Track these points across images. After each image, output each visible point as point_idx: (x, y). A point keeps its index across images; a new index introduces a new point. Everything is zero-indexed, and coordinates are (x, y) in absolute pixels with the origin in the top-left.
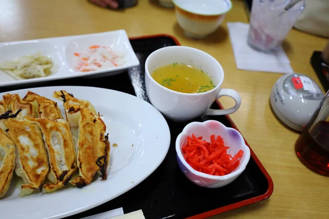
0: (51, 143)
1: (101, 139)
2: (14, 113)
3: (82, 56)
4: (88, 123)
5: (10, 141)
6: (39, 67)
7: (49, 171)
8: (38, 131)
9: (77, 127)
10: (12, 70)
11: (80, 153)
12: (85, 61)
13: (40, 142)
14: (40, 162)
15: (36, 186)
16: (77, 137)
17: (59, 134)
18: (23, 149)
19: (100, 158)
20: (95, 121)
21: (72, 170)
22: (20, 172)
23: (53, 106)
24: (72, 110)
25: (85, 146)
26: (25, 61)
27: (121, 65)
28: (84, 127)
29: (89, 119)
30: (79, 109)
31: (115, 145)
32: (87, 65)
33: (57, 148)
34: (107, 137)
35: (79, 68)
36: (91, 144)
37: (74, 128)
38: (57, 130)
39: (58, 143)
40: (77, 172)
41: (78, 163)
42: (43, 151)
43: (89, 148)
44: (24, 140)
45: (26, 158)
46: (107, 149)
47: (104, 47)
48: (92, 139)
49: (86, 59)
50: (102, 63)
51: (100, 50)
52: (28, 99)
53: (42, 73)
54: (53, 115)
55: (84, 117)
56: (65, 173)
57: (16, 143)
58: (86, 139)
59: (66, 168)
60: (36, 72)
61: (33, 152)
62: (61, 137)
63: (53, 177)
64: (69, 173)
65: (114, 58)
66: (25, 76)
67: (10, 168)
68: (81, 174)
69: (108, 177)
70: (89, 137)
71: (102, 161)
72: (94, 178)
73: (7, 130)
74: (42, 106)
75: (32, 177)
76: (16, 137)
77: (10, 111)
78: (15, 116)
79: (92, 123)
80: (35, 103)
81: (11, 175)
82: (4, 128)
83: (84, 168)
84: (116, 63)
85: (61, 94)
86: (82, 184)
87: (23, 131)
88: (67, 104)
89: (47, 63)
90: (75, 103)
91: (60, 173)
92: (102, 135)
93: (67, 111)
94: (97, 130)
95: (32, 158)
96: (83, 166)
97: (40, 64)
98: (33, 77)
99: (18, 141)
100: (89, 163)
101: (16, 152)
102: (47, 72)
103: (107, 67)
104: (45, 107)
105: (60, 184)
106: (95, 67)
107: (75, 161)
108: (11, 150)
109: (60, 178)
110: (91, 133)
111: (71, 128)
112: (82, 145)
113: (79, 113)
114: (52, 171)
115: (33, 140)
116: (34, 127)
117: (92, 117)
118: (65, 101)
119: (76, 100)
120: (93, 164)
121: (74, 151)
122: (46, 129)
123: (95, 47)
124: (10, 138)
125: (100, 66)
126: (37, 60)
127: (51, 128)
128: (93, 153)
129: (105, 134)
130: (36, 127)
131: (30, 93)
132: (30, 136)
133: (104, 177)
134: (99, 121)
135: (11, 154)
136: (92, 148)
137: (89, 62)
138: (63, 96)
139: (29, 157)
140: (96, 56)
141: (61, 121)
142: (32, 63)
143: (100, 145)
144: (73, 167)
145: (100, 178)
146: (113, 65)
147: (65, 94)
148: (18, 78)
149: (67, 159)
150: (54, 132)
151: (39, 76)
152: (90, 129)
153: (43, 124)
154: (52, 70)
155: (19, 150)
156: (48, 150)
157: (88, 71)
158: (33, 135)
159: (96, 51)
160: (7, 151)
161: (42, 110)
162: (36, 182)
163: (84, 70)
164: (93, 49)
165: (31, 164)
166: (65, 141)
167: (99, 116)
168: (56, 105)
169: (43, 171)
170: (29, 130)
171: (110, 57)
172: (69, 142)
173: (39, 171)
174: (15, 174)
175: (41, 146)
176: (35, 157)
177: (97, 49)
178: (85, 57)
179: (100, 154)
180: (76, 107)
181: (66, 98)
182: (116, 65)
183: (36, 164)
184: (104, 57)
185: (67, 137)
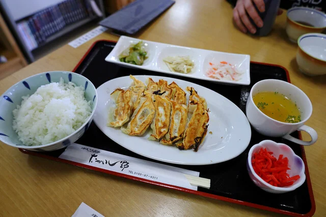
0: (174, 117)
1: (203, 126)
2: (161, 92)
3: (213, 66)
4: (199, 114)
6: (185, 66)
7: (168, 133)
8: (170, 107)
9: (192, 113)
10: (170, 63)
11: (187, 129)
12: (214, 70)
13: (168, 114)
14: (165, 126)
15: (158, 138)
16: (190, 119)
17: (180, 113)
18: (159, 114)
19: (198, 138)
20: (204, 114)
21: (180, 138)
22: (153, 126)
23: (183, 95)
24: (193, 102)
25: (192, 127)
26: (179, 60)
27: (237, 81)
28: (196, 115)
29: (200, 111)
30: (197, 103)
31: (211, 133)
32: (214, 74)
33: (176, 121)
34: (207, 127)
35: (209, 74)
36: (196, 127)
38: (180, 111)
39: (178, 119)
40: (182, 139)
41: (185, 135)
42: (168, 120)
43: (194, 129)
44: (161, 110)
45: (158, 120)
46: (204, 133)
47: (230, 65)
48: (198, 124)
49: (215, 69)
50: (224, 75)
51: (227, 66)
52: (172, 86)
53: (185, 71)
54: (181, 100)
55: (198, 109)
56: (175, 137)
57: (156, 110)
58: (194, 123)
59: (177, 135)
60: (182, 69)
61: (163, 118)
62: (181, 116)
63: (168, 137)
64: (177, 139)
65: (234, 74)
66: (177, 69)
67: (149, 122)
68: (183, 142)
69: (199, 151)
70: (196, 122)
71: (199, 140)
72: (190, 148)
73: (154, 101)
74: (177, 93)
75: (157, 132)
76: (158, 106)
77: (160, 91)
78: (161, 94)
79: (202, 114)
80: (174, 90)
81: (148, 126)
83: (187, 139)
84: (234, 78)
85: (190, 89)
86: (182, 148)
87: (162, 105)
88: (192, 97)
89: (190, 65)
90: (196, 98)
91: (173, 136)
92: (204, 124)
93: (190, 101)
94: (203, 120)
95: (161, 121)
96: (186, 138)
97: (186, 65)
98: (180, 71)
99: (158, 109)
100: (190, 138)
101: (155, 115)
102: (189, 71)
103: (227, 80)
104: (179, 94)
105: (171, 142)
106: (219, 76)
107: (183, 133)
108: (153, 113)
109: (172, 139)
110: (199, 121)
111: (188, 112)
112: (191, 125)
113: (196, 105)
114: (169, 134)
115: (166, 112)
116: (168, 105)
117: (203, 110)
118: (191, 94)
119: (198, 96)
120: (193, 139)
121: (185, 127)
122: (174, 108)
123: (224, 63)
124: (154, 106)
125: (222, 77)
126: (185, 61)
127: (177, 109)
128: (195, 133)
129: (207, 125)
130: (170, 105)
131: (174, 83)
132: (164, 109)
133: (196, 150)
134: (206, 115)
135: (152, 115)
137: (216, 72)
138: (191, 91)
139: (160, 120)
140: (223, 70)
141: (184, 107)
142: (182, 63)
143: (201, 130)
144: (181, 136)
145: (193, 149)
147: (193, 90)
148: (171, 70)
149: (179, 130)
150: (178, 111)
151: (183, 72)
152: (199, 118)
153: (174, 104)
154: (192, 70)
155: (157, 115)
156: (171, 121)
157: (214, 77)
158: (166, 109)
159: (224, 66)
160: (151, 113)
161: (176, 95)
162: (159, 136)
163: (211, 77)
164: (223, 64)
165: (160, 125)
166: (182, 119)
167: (208, 111)
168: (185, 95)
169: (164, 131)
170: (165, 105)
171: (231, 72)
172: (184, 120)
173: (162, 130)
174: (150, 126)
175: (168, 116)
176: (163, 121)
177: (225, 64)
179: (199, 135)
180: (195, 102)
181: (193, 93)
182: (233, 79)
183: (162, 126)
184: (227, 71)
185: (184, 117)
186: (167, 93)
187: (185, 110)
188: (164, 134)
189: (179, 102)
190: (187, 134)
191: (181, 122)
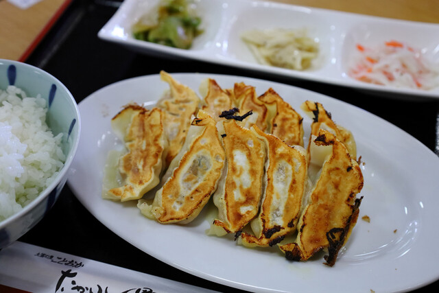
0: (274, 176)
1: (348, 200)
2: (241, 114)
3: (368, 54)
4: (337, 169)
5: (222, 152)
6: (296, 53)
7: (257, 216)
8: (262, 152)
9: (319, 168)
10: (259, 46)
11: (308, 208)
12: (369, 64)
13: (259, 168)
14: (249, 198)
15: (233, 229)
16: (313, 182)
17: (290, 167)
18: (234, 170)
19: (335, 230)
20: (349, 169)
21: (287, 229)
22: (219, 200)
23: (296, 121)
24: (321, 139)
25: (320, 202)
26: (281, 38)
27: (428, 89)
28: (329, 171)
29: (341, 162)
30: (332, 142)
31: (366, 218)
32: (370, 71)
33: (280, 187)
34: (358, 202)
35: (355, 72)
36: (329, 203)
37: (313, 166)
38: (290, 161)
39: (284, 182)
40: (294, 234)
41: (301, 223)
42: (258, 184)
43: (325, 207)
44: (240, 158)
45: (233, 183)
46: (351, 220)
47: (410, 49)
48: (335, 195)
49: (372, 61)
50: (396, 75)
51: (402, 53)
52: (266, 99)
53: (298, 64)
54: (291, 135)
55: (335, 156)
56: (277, 228)
57: (229, 158)
58: (325, 192)
59: (280, 222)
60: (288, 59)
61: (245, 180)
62: (290, 173)
63: (258, 227)
64: (282, 232)
65: (420, 72)
66: (276, 60)
67: (209, 189)
68: (298, 241)
69: (337, 264)
70: (331, 191)
71: (337, 236)
72: (315, 256)
73: (224, 136)
74: (280, 117)
75: (231, 214)
76: (232, 149)
77: (236, 110)
78: (240, 119)
79: (344, 170)
80: (272, 109)
81: (207, 199)
82: (221, 131)
83: (307, 233)
84: (421, 82)
85: (313, 107)
86: (293, 256)
87: (243, 145)
88: (318, 127)
89: (310, 50)
90: (329, 129)
91: (270, 225)
92: (352, 195)
93: (314, 137)
94: (348, 185)
95: (241, 187)
96: (306, 230)
97: (300, 49)
98: (284, 66)
99: (232, 157)
100: (316, 231)
101: (224, 170)
102: (306, 64)
103: (402, 85)
104: (284, 120)
105: (265, 241)
106: (383, 79)
107: (297, 218)
108: (218, 166)
109: (268, 233)
110: (336, 186)
111: (309, 164)
112: (316, 197)
113: (330, 147)
114: (260, 217)
115: (252, 163)
116: (259, 145)
117: (346, 160)
118: (316, 120)
119: (332, 125)
120: (322, 234)
121: (301, 202)
122: (274, 153)
123: (395, 45)
124: (223, 148)
125: (391, 78)
126: (298, 40)
127: (282, 156)
128: (328, 217)
129: (358, 196)
130: (262, 146)
131: (271, 91)
132: (249, 155)
133: (331, 262)
134: (355, 171)
135: (217, 170)
136: (329, 210)
137: (376, 67)
138: (316, 112)
139: (238, 184)
140: (392, 61)
141: (300, 151)
142: (289, 43)
143: (343, 210)
144: (290, 225)
145: (324, 260)
146: (415, 85)
147: (320, 109)
148: (263, 61)
149: (287, 209)
150: (283, 162)
151: (292, 67)
152: (337, 178)
153: (274, 144)
154: (315, 63)
155: (229, 170)
156: (266, 185)
157: (369, 81)
158: (254, 156)
159: (394, 52)
160: (214, 165)
161: (278, 122)
162: (235, 223)
163: (363, 79)
164: (391, 48)
165: (237, 195)
166: (294, 182)
167: (359, 162)
168: (300, 121)
169: (248, 212)
170: (251, 146)
171: (414, 68)
172: (299, 186)
173: (243, 210)
174: (211, 200)
176: (245, 187)
177: (398, 49)
178: (373, 56)
179: (338, 223)
180: (329, 138)
181: (320, 116)
182: (419, 85)
183: (243, 199)
184: (404, 66)
185: (299, 178)
186: (255, 116)
187: (303, 159)
188: (248, 219)
189: (286, 139)
190: (307, 221)
191: (292, 188)
